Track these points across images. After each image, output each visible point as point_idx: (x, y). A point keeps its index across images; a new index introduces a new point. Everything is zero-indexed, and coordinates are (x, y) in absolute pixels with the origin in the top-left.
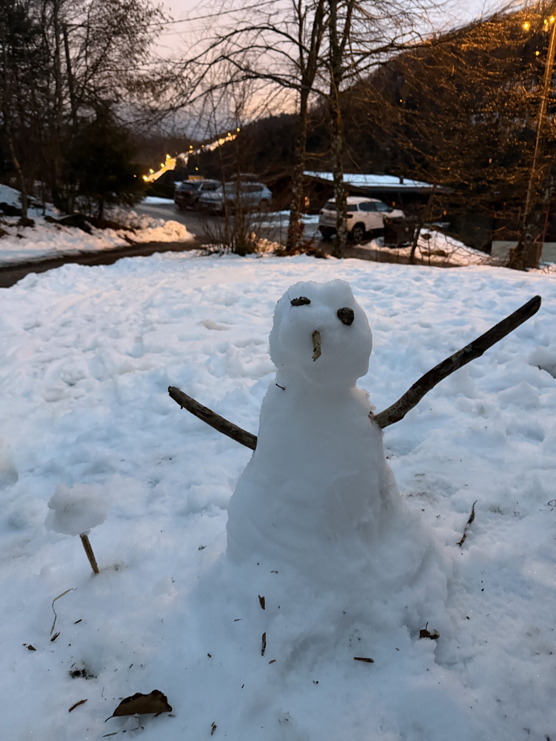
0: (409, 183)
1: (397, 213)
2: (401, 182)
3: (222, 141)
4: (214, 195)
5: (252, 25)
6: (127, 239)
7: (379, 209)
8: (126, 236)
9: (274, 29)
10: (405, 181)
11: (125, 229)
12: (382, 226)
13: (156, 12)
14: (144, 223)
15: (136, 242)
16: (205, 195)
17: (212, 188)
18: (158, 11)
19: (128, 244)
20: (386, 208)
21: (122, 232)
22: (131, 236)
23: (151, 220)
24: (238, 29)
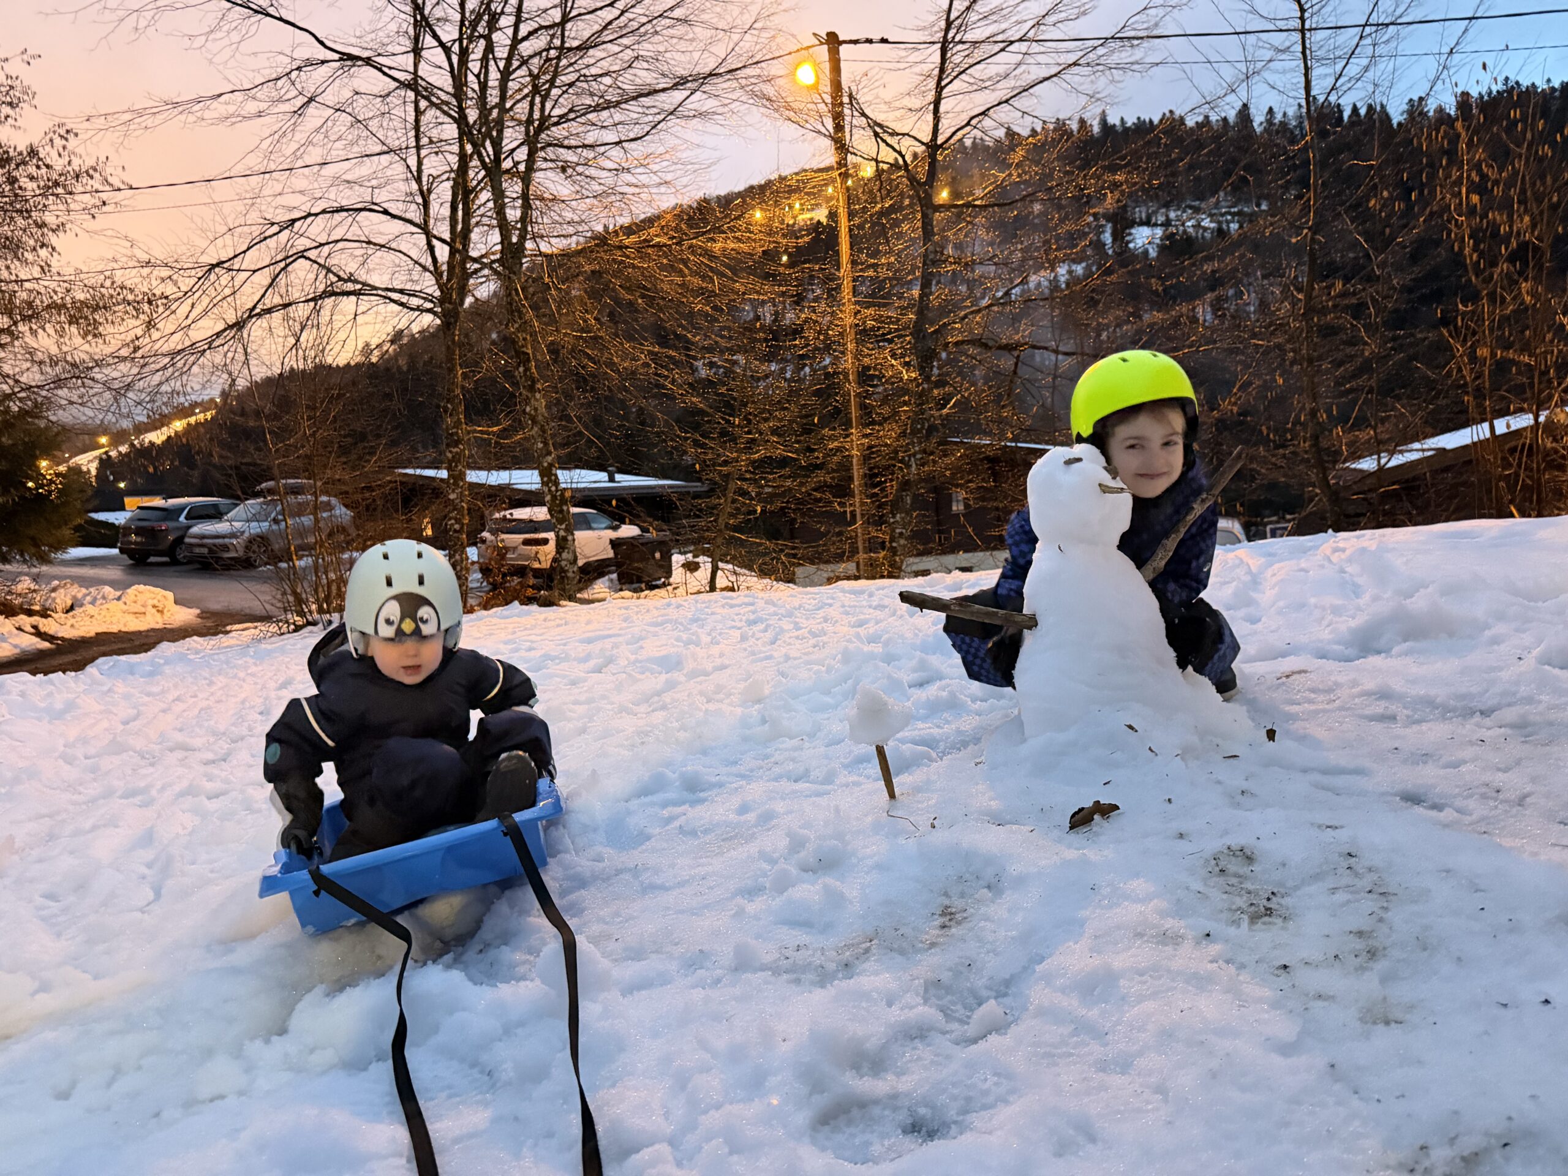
0: (626, 480)
1: (629, 531)
2: (612, 479)
3: (178, 425)
4: (220, 527)
5: (336, 205)
6: (38, 633)
7: (594, 525)
8: (35, 627)
9: (386, 212)
10: (618, 477)
11: (30, 613)
12: (610, 554)
13: (91, 172)
14: (62, 598)
15: (63, 639)
16: (197, 529)
17: (215, 514)
18: (95, 170)
19: (46, 645)
20: (606, 522)
21: (23, 620)
22: (48, 626)
23: (78, 591)
24: (313, 211)
